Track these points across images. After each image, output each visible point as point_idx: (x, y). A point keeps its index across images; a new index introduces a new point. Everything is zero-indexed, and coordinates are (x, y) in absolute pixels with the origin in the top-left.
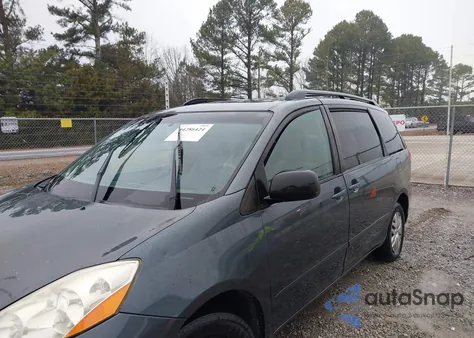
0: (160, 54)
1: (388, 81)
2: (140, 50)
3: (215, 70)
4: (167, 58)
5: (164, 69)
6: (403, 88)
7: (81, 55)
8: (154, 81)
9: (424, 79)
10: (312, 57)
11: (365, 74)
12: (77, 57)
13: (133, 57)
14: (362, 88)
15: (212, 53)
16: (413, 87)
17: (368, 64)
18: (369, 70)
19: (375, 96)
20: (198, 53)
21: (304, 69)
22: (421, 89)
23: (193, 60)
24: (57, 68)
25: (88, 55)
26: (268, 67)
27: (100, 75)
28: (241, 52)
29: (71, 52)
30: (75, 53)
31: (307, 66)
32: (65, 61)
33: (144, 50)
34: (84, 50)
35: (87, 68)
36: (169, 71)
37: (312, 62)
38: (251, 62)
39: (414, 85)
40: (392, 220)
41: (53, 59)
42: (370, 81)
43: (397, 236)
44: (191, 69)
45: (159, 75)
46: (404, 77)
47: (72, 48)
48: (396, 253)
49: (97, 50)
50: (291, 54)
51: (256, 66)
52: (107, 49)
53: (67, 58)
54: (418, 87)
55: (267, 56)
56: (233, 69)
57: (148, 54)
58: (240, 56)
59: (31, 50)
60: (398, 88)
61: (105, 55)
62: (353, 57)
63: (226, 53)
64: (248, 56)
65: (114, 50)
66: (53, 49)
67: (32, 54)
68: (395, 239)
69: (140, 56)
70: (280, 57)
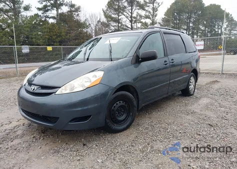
0: (88, 16)
1: (203, 28)
2: (78, 15)
3: (115, 24)
4: (91, 19)
5: (90, 24)
6: (211, 32)
7: (50, 18)
8: (85, 30)
9: (222, 27)
10: (164, 17)
11: (191, 25)
12: (48, 19)
13: (74, 18)
14: (189, 32)
15: (113, 16)
16: (216, 32)
17: (192, 20)
18: (193, 23)
19: (195, 36)
20: (106, 16)
21: (159, 23)
22: (220, 32)
23: (104, 19)
24: (39, 24)
25: (53, 18)
26: (141, 22)
27: (59, 27)
28: (128, 15)
29: (45, 16)
30: (47, 17)
31: (161, 22)
32: (42, 21)
33: (80, 15)
34: (51, 15)
35: (53, 24)
36: (92, 25)
37: (163, 20)
38: (133, 20)
39: (216, 30)
40: (190, 79)
41: (37, 21)
42: (193, 29)
43: (192, 86)
44: (103, 24)
45: (87, 27)
46: (211, 26)
47: (45, 15)
48: (192, 93)
49: (57, 15)
50: (153, 16)
51: (135, 22)
52: (62, 15)
53: (43, 19)
54: (218, 31)
55: (141, 16)
56: (124, 23)
57: (82, 17)
58: (127, 17)
59: (26, 16)
60: (208, 32)
61: (61, 18)
62: (185, 16)
63: (120, 16)
64: (131, 17)
65: (66, 15)
66: (37, 15)
67: (27, 18)
68: (191, 87)
69: (78, 18)
70: (147, 17)
